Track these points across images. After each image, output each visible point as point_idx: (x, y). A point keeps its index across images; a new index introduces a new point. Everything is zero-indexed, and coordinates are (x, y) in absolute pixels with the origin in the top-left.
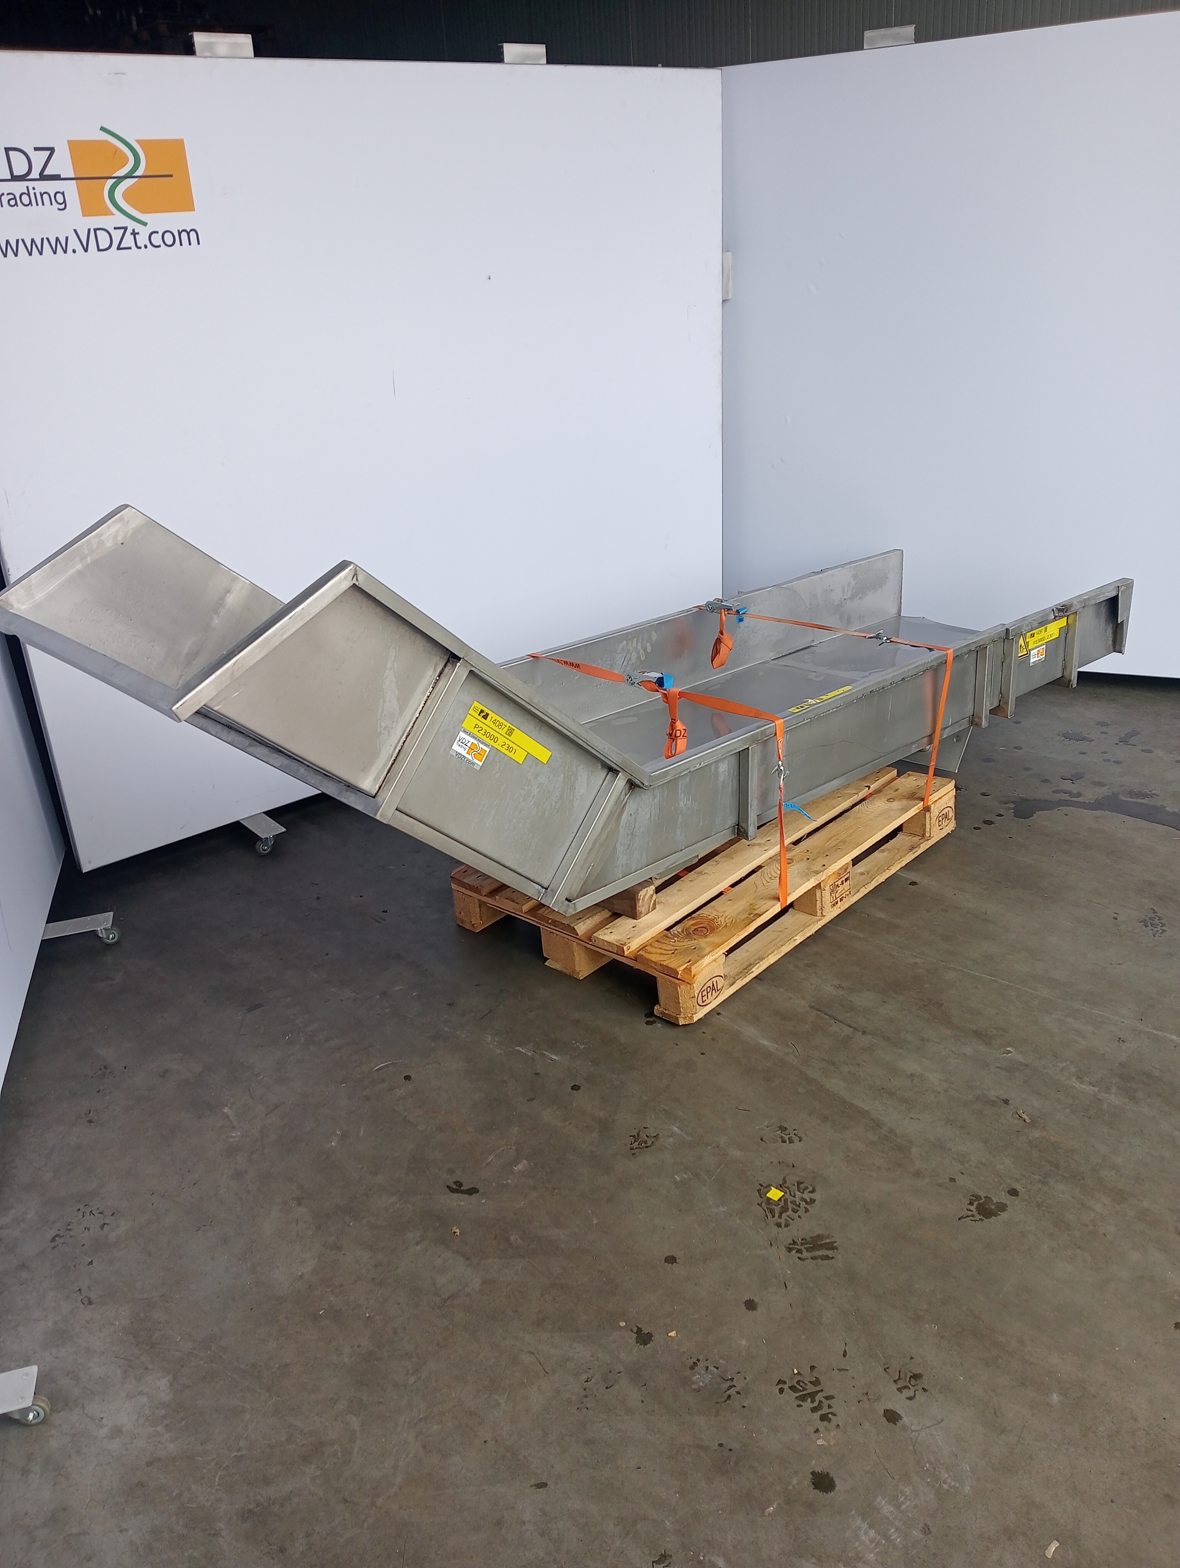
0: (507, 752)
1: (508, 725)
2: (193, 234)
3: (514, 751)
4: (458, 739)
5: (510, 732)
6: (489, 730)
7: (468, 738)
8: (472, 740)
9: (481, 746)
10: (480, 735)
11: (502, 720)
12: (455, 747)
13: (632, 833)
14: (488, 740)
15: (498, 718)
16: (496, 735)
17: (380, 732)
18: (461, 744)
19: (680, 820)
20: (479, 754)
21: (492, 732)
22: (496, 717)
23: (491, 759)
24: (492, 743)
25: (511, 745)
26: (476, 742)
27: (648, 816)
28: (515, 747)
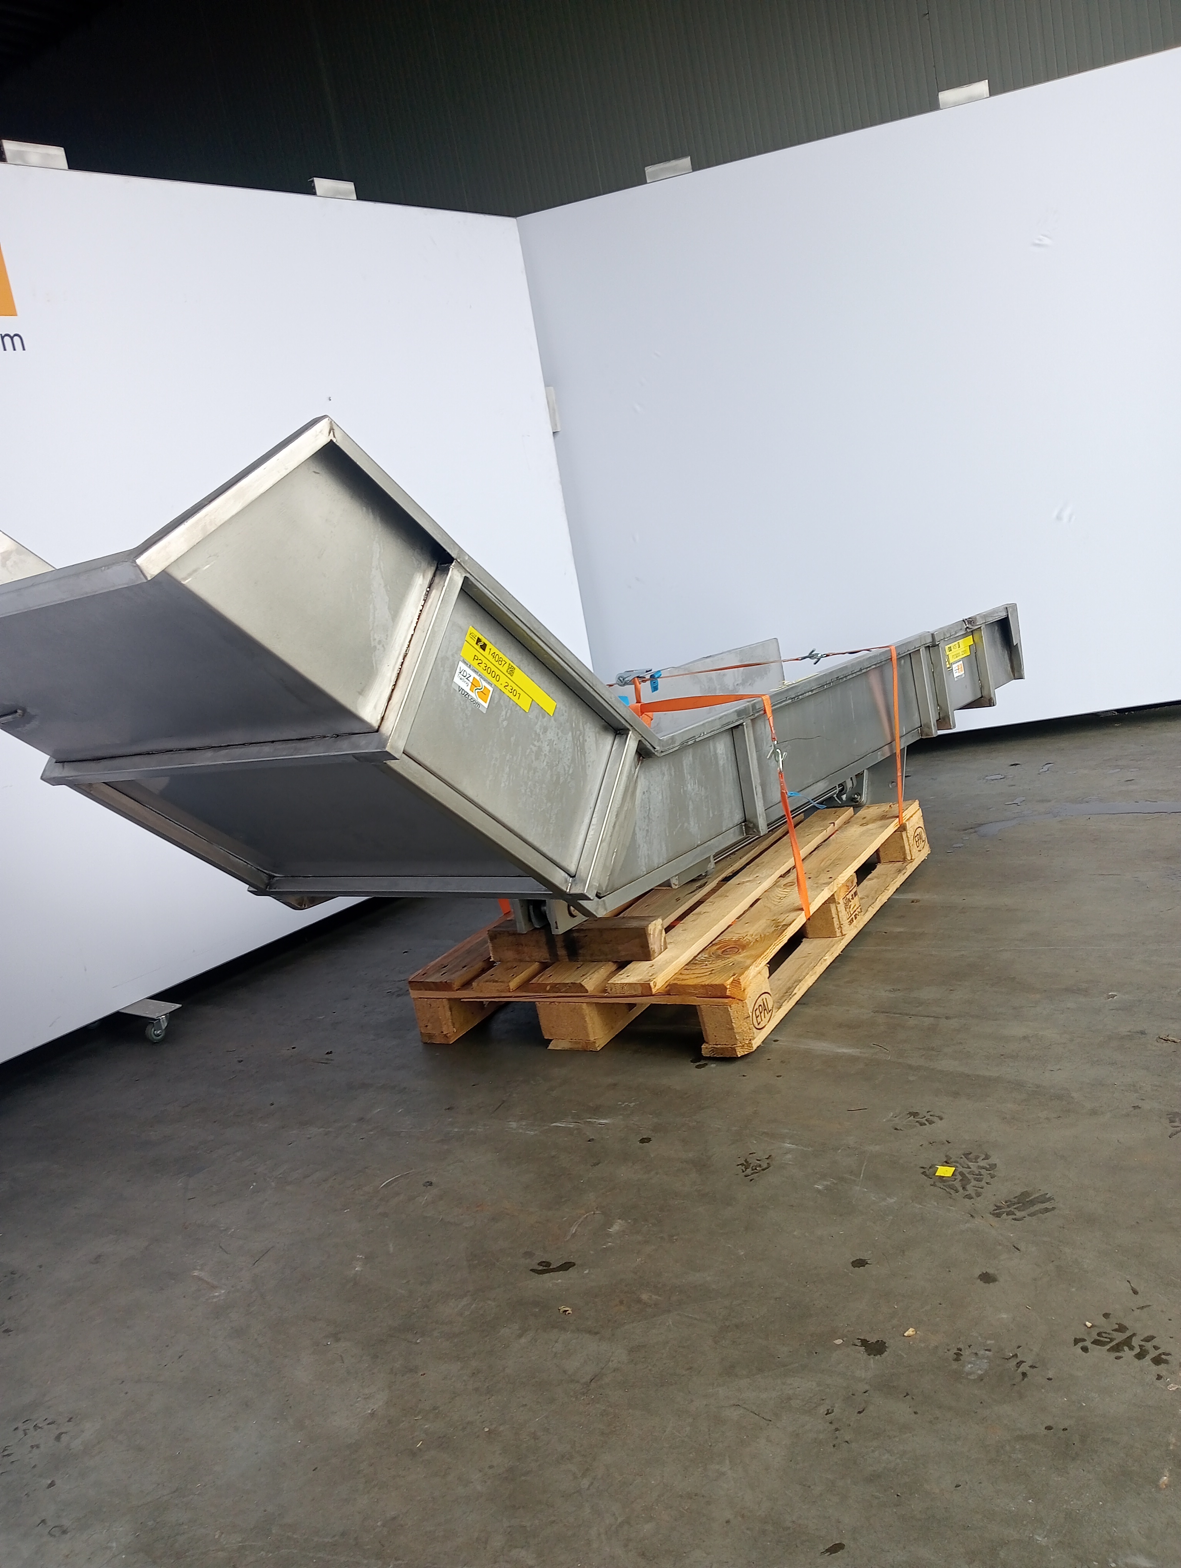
0: (511, 695)
1: (509, 662)
2: (16, 339)
3: (518, 695)
4: (458, 671)
5: (511, 671)
6: (489, 665)
7: (469, 671)
8: (473, 675)
9: (484, 684)
10: (480, 669)
11: (501, 655)
12: (457, 679)
13: (648, 815)
14: (489, 677)
15: (497, 652)
16: (498, 672)
17: (375, 647)
18: (463, 677)
19: (691, 807)
20: (483, 693)
21: (493, 668)
22: (494, 650)
23: (496, 702)
24: (493, 681)
25: (515, 687)
26: (478, 678)
27: (660, 797)
28: (519, 691)
